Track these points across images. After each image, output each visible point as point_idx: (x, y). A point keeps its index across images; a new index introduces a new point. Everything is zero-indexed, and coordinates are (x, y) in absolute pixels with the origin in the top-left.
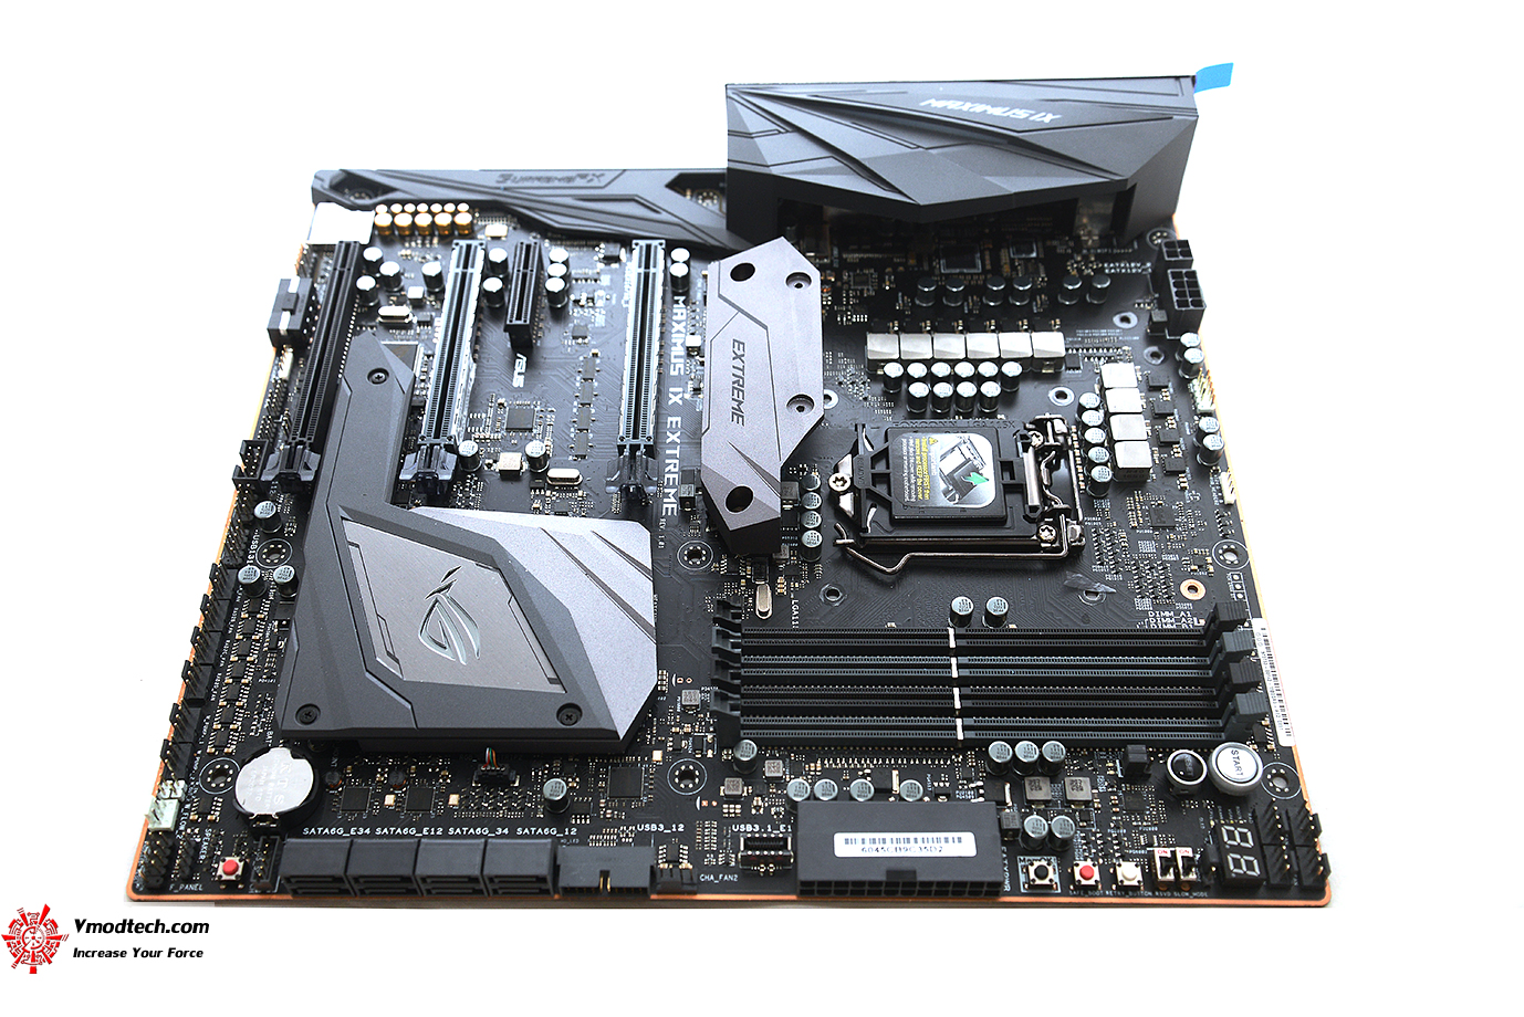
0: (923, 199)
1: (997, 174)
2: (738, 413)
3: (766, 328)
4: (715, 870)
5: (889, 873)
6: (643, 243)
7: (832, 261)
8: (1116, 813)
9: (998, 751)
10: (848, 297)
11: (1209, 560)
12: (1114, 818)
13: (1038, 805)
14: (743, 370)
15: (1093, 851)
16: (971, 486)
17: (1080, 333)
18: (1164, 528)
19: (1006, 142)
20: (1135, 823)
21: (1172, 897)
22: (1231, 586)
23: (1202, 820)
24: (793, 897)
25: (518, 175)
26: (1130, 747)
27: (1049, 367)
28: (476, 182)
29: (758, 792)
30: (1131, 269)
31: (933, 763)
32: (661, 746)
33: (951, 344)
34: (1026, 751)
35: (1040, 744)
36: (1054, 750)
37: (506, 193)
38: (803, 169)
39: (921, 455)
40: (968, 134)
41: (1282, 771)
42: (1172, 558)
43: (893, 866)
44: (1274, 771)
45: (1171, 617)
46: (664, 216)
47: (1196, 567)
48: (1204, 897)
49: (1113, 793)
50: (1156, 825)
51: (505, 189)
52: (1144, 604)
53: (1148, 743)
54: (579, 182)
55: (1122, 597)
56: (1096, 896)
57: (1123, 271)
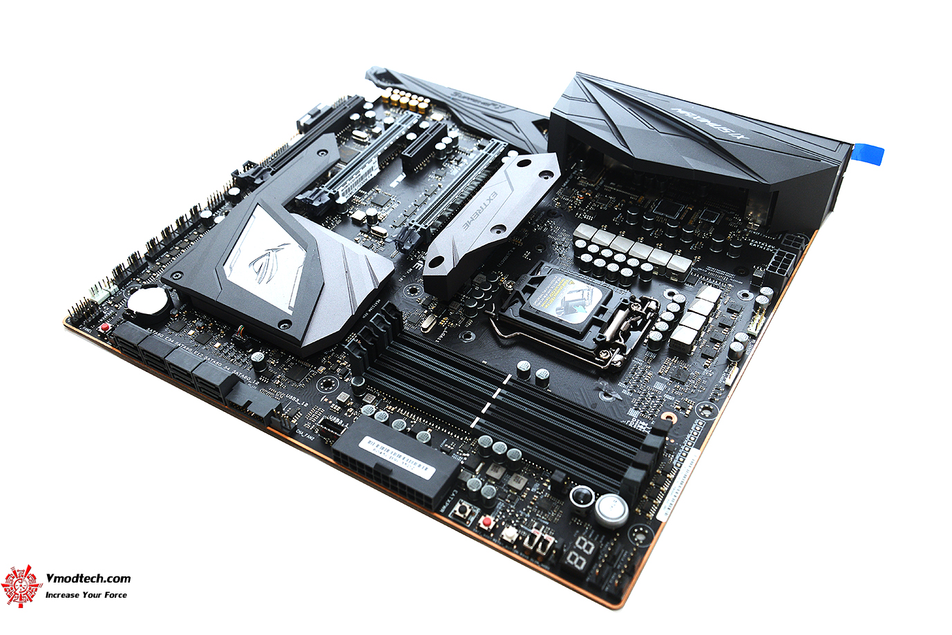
0: (637, 155)
1: (691, 157)
2: (467, 225)
3: (513, 190)
4: (306, 431)
5: (377, 465)
6: (496, 141)
7: (596, 186)
8: (531, 505)
9: (485, 440)
10: (591, 205)
11: (690, 407)
12: (528, 507)
13: (491, 480)
14: (486, 206)
15: (504, 517)
16: (575, 311)
17: (709, 268)
18: (677, 381)
19: (708, 142)
20: (537, 515)
21: (529, 560)
22: (694, 425)
23: (578, 532)
24: (331, 460)
25: (463, 95)
26: (556, 471)
27: (675, 277)
28: (440, 91)
29: (354, 406)
30: (766, 248)
31: (453, 435)
32: (327, 365)
33: (622, 244)
34: (500, 447)
35: (509, 447)
36: (515, 454)
37: (452, 101)
38: (584, 121)
39: (559, 287)
40: (687, 131)
41: (646, 532)
42: (670, 398)
43: (382, 463)
44: (641, 529)
45: (644, 426)
46: (520, 135)
47: (679, 407)
48: (547, 570)
49: (538, 495)
50: (549, 521)
51: (453, 99)
52: (633, 413)
53: (568, 474)
54: (491, 107)
55: (624, 403)
56: (486, 538)
57: (761, 247)
